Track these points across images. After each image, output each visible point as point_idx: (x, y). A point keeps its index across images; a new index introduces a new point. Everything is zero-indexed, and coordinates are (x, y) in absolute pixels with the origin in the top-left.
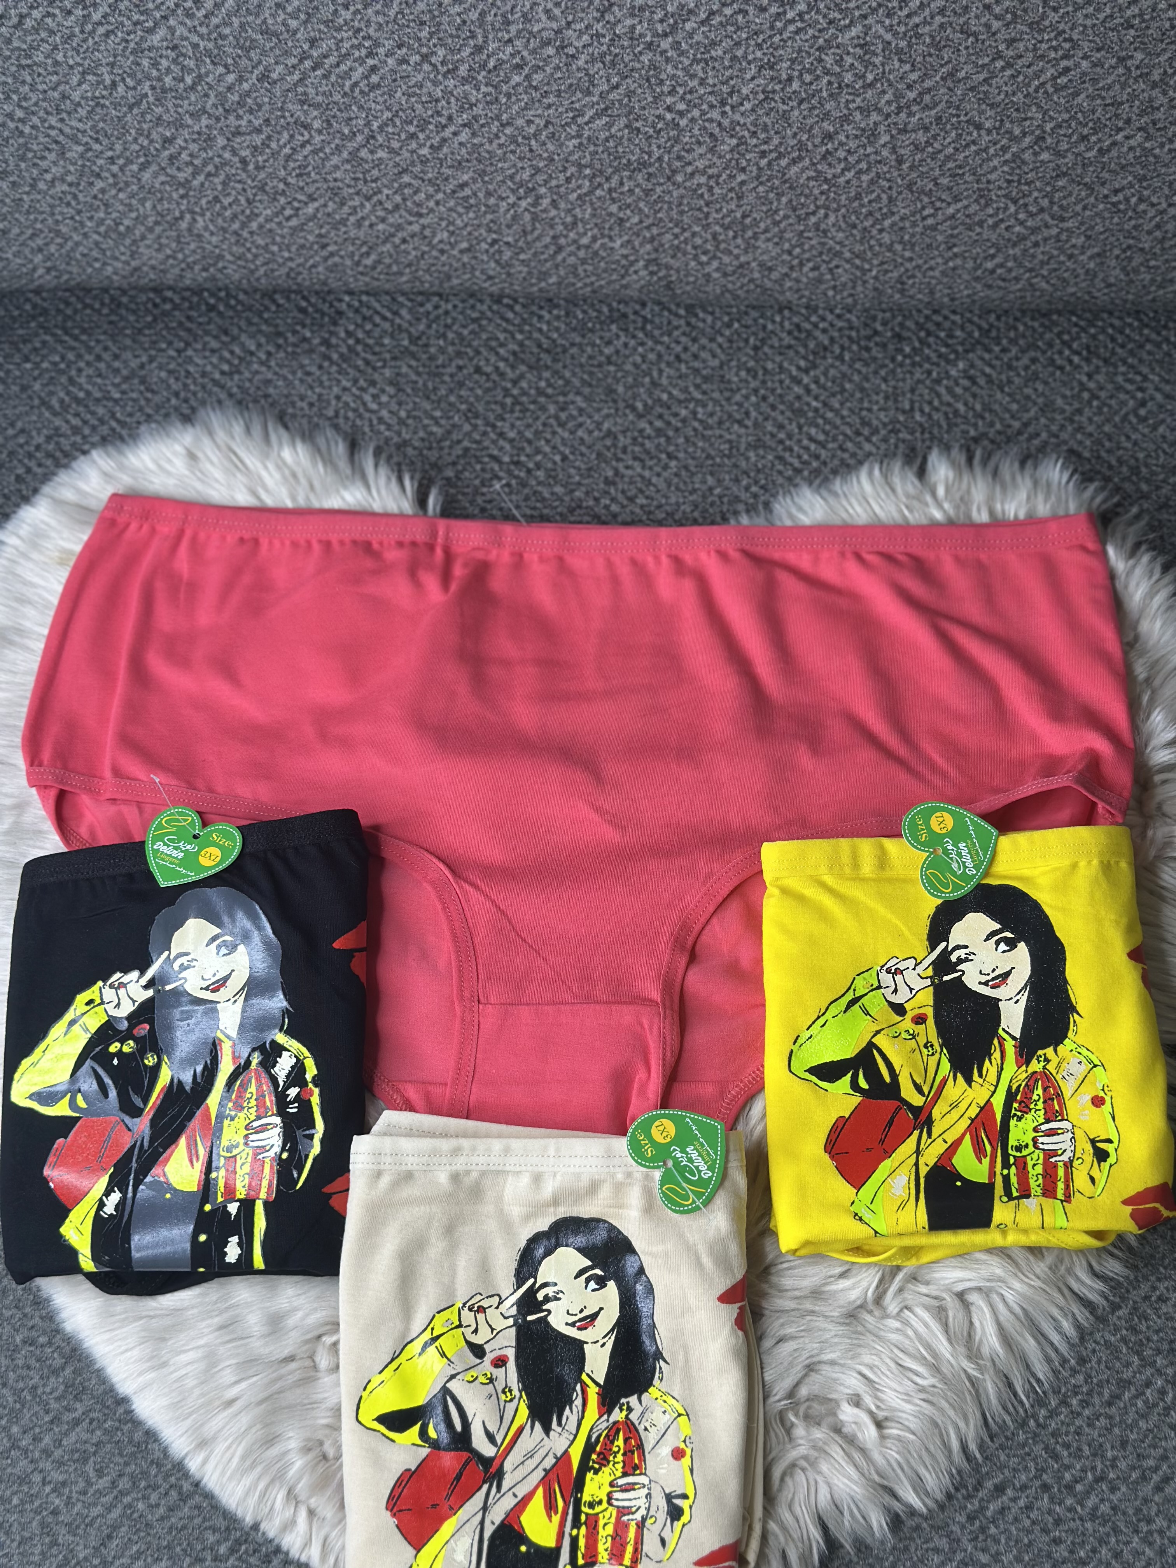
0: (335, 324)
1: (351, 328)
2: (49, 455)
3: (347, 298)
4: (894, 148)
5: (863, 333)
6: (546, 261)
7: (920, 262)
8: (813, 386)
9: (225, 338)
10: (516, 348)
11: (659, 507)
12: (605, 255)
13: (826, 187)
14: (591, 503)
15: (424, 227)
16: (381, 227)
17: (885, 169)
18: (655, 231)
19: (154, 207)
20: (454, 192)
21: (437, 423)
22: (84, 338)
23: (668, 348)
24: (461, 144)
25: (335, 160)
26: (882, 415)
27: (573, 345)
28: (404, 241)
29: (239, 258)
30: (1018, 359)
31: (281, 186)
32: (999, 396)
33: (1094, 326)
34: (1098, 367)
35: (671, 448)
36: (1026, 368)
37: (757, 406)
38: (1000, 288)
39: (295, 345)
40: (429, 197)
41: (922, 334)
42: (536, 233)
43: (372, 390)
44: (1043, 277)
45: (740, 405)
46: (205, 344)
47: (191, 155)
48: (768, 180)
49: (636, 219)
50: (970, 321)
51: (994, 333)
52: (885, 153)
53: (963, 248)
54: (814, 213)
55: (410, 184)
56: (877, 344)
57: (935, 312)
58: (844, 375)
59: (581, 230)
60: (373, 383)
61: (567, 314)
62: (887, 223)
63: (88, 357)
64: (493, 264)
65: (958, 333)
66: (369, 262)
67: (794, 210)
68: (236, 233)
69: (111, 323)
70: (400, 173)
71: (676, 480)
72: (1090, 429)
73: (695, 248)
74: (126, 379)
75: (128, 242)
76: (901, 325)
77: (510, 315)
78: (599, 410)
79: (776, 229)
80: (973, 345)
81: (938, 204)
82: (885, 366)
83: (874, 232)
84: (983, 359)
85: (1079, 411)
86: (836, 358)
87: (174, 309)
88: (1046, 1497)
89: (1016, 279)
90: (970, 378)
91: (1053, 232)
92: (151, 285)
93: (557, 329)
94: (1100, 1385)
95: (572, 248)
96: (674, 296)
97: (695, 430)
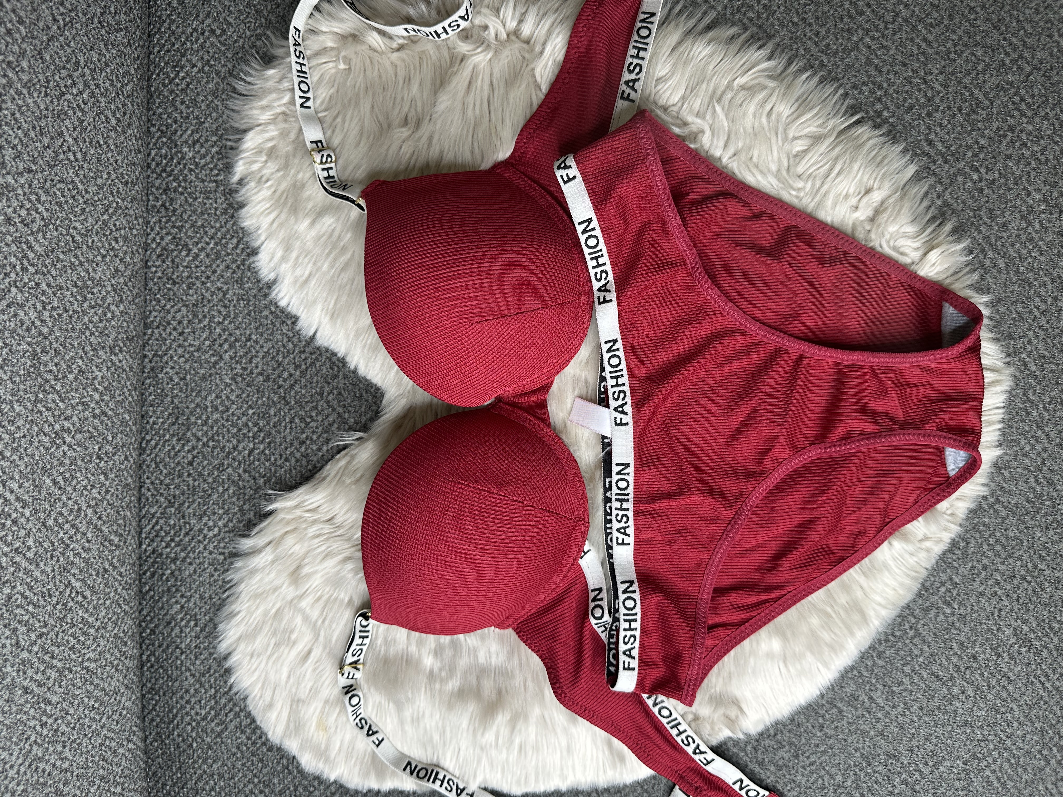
0: (161, 554)
1: (164, 544)
2: (254, 731)
3: (144, 546)
4: (18, 174)
5: (163, 213)
6: (112, 422)
7: (111, 168)
8: (200, 246)
9: (173, 624)
10: (175, 439)
11: (284, 346)
12: (107, 383)
13: (51, 226)
14: (282, 391)
15: (89, 506)
16: (89, 535)
17: (36, 182)
18: (88, 348)
19: (79, 688)
20: (60, 488)
21: (227, 490)
22: (175, 711)
23: (174, 340)
24: (20, 487)
25: (37, 573)
26: (218, 200)
27: (172, 402)
28: (100, 518)
29: (116, 624)
30: (182, 113)
31: (59, 607)
32: (207, 125)
33: (159, 63)
34: (187, 61)
35: (243, 339)
36: (188, 107)
37: (213, 282)
38: (130, 118)
39: (176, 580)
40: (65, 505)
41: (164, 175)
42: (91, 429)
43: (205, 531)
44: (122, 87)
45: (213, 294)
46: (177, 636)
47: (37, 673)
48: (46, 267)
49: (80, 361)
50: (155, 144)
51: (164, 128)
52: (22, 181)
53: (100, 136)
54: (73, 237)
55: (55, 519)
56: (171, 205)
57: (149, 166)
58: (192, 226)
59: (89, 399)
60: (200, 530)
61: (152, 406)
62: (81, 187)
63: (188, 709)
64: (116, 457)
65: (164, 151)
66: (116, 540)
67: (71, 250)
68: (97, 630)
69: (164, 694)
70: (46, 527)
71: (266, 335)
72: (230, 66)
73: (101, 321)
74: (202, 685)
75: (107, 698)
76: (158, 189)
77: (153, 443)
78: (217, 385)
79: (86, 264)
80: (172, 141)
81: (65, 148)
82: (186, 200)
83: (87, 196)
84: (181, 135)
85: (218, 73)
86: (180, 231)
87: (154, 655)
88: (935, 114)
89: (124, 105)
90: (194, 144)
91: (87, 72)
92: (138, 673)
93: (162, 412)
94: (869, 77)
95: (102, 404)
96: (138, 336)
97: (230, 323)
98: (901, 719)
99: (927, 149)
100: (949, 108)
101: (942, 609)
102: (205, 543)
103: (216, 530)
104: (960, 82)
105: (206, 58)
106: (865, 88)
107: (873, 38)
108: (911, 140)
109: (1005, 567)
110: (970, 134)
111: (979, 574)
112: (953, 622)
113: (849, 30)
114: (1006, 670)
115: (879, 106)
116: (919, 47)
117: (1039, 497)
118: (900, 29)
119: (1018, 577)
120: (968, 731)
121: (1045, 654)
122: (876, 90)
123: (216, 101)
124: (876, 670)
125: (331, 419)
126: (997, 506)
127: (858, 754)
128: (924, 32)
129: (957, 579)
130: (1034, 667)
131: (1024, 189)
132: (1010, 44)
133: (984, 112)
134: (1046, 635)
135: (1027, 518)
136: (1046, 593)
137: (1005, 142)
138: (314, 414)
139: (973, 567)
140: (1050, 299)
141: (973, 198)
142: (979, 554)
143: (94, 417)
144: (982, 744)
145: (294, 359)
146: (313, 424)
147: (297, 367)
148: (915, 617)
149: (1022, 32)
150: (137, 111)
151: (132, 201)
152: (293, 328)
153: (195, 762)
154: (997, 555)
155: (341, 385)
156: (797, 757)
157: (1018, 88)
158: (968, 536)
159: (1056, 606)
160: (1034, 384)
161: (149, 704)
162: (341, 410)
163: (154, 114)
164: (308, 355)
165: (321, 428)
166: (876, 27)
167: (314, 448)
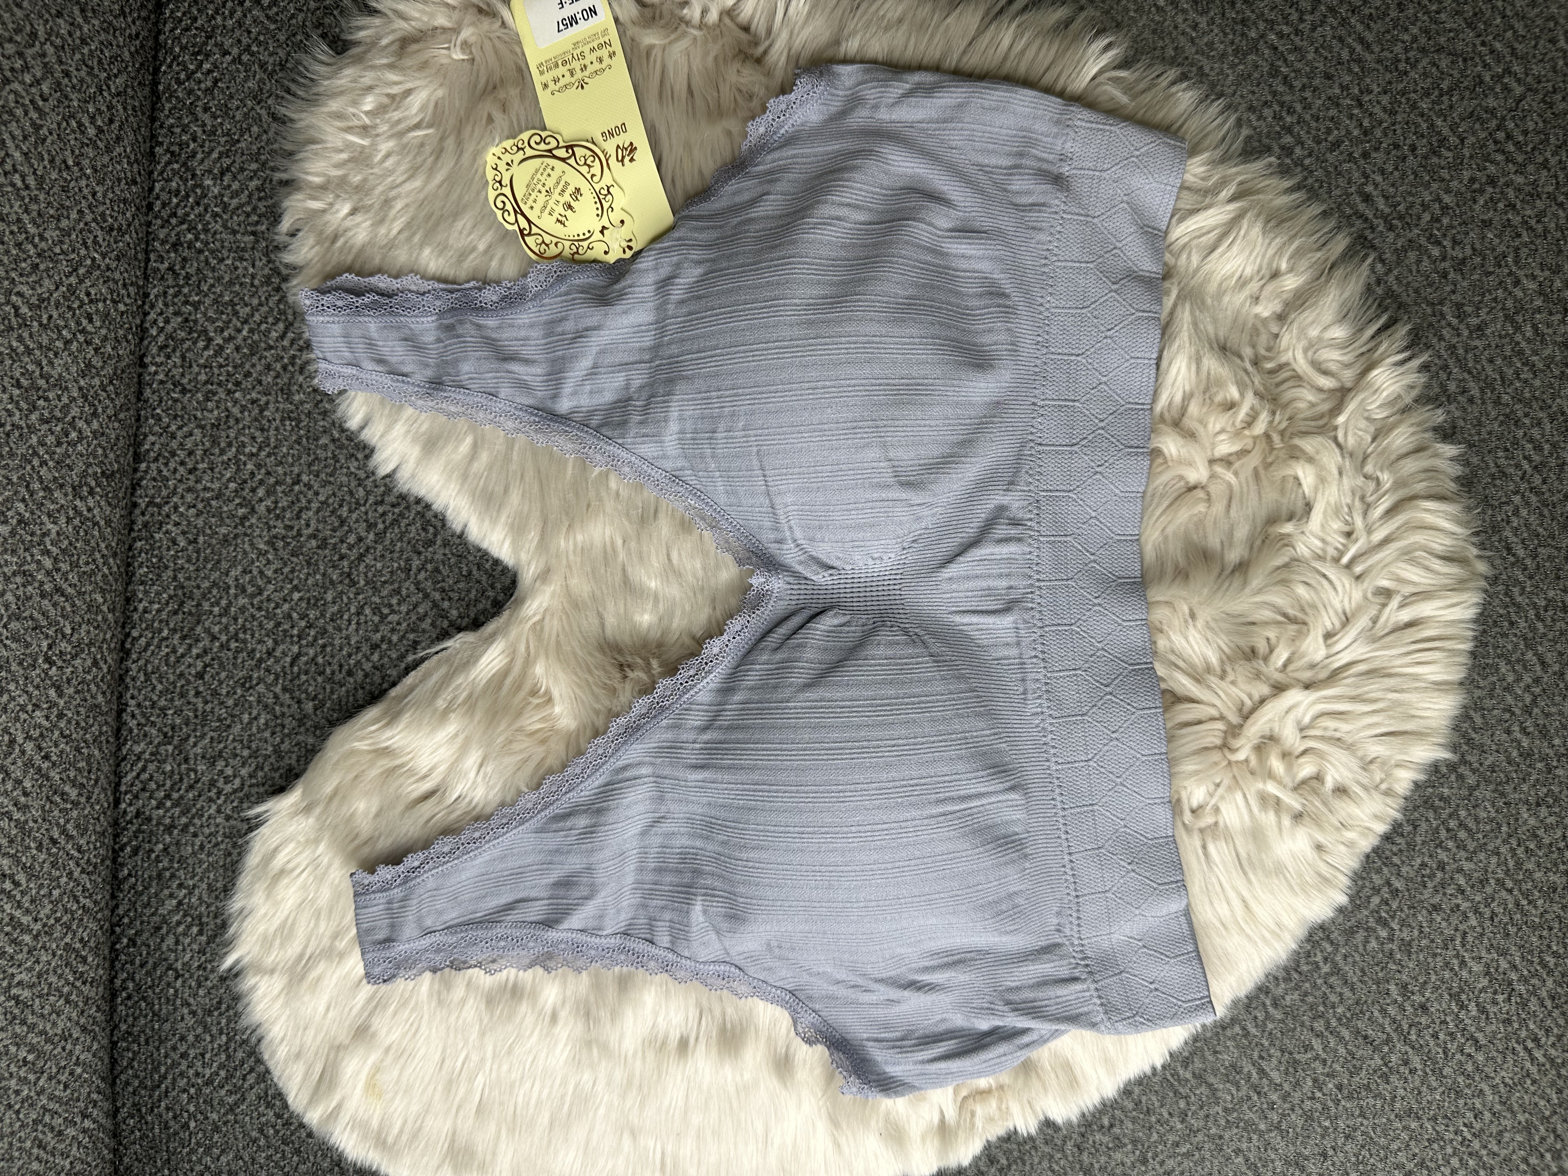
0: (149, 819)
1: (154, 802)
3: (123, 806)
5: (170, 282)
6: (73, 605)
7: (84, 204)
8: (226, 334)
9: (164, 930)
10: (177, 636)
11: (351, 493)
12: (66, 542)
14: (345, 563)
15: (28, 737)
18: (36, 486)
21: (256, 718)
22: (163, 1069)
23: (180, 481)
26: (257, 263)
27: (175, 578)
28: (46, 757)
29: (69, 928)
30: (204, 125)
32: (243, 145)
33: (172, 48)
34: (216, 45)
35: (289, 480)
36: (215, 117)
37: (245, 391)
38: (121, 128)
39: (171, 861)
41: (174, 221)
42: (36, 614)
43: (220, 784)
44: (109, 78)
45: (243, 409)
46: (170, 950)
49: (21, 507)
50: (162, 173)
51: (176, 148)
53: (68, 153)
54: (16, 309)
56: (183, 268)
57: (150, 207)
58: (216, 301)
59: (34, 566)
60: (213, 783)
61: (142, 583)
62: (32, 230)
63: (183, 1067)
64: (77, 662)
65: (174, 184)
66: (73, 793)
67: (11, 329)
68: (36, 937)
69: (147, 1042)
71: (323, 476)
72: (282, 53)
73: (59, 444)
74: (206, 1029)
75: (48, 1047)
76: (163, 243)
77: (143, 641)
78: (245, 553)
79: (37, 352)
80: (187, 169)
82: (207, 262)
83: (43, 245)
84: (203, 160)
85: (263, 65)
86: (196, 309)
87: (133, 980)
88: (1374, 155)
89: (110, 107)
90: (222, 174)
91: (49, 49)
92: (105, 1007)
93: (158, 594)
94: (1274, 94)
95: (57, 577)
96: (122, 472)
97: (269, 455)
98: (1308, 1104)
99: (1362, 207)
100: (1397, 146)
101: (1375, 931)
102: (219, 802)
103: (237, 782)
104: (1414, 106)
105: (245, 40)
106: (1267, 112)
107: (1280, 35)
108: (1338, 192)
109: (1473, 866)
110: (1427, 186)
111: (1432, 876)
112: (1391, 953)
113: (1243, 22)
114: (1473, 1029)
115: (1288, 140)
116: (1352, 51)
117: (1527, 755)
118: (1323, 23)
119: (1492, 881)
120: (1414, 1125)
121: (1534, 1004)
122: (1284, 114)
123: (258, 108)
124: (1270, 1026)
125: (421, 610)
126: (1462, 770)
127: (1240, 1160)
128: (1360, 27)
129: (1398, 884)
130: (1516, 1025)
131: (1510, 274)
132: (1492, 52)
133: (1450, 154)
134: (1535, 975)
135: (1508, 789)
136: (1536, 907)
137: (1482, 202)
138: (394, 601)
139: (1423, 865)
140: (1547, 447)
141: (1430, 285)
142: (1432, 844)
143: (43, 596)
144: (1435, 1146)
145: (366, 513)
146: (393, 618)
147: (371, 526)
148: (1332, 943)
149: (1509, 34)
150: (132, 119)
151: (118, 259)
152: (365, 465)
153: (192, 1151)
154: (1461, 846)
155: (439, 557)
156: (1144, 1161)
157: (1503, 119)
158: (1416, 815)
159: (1551, 929)
160: (1521, 578)
161: (123, 1057)
162: (437, 596)
163: (161, 127)
164: (388, 508)
165: (404, 625)
166: (1285, 18)
167: (394, 656)
